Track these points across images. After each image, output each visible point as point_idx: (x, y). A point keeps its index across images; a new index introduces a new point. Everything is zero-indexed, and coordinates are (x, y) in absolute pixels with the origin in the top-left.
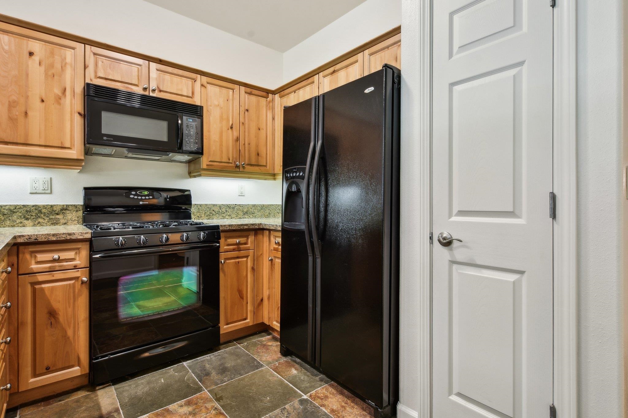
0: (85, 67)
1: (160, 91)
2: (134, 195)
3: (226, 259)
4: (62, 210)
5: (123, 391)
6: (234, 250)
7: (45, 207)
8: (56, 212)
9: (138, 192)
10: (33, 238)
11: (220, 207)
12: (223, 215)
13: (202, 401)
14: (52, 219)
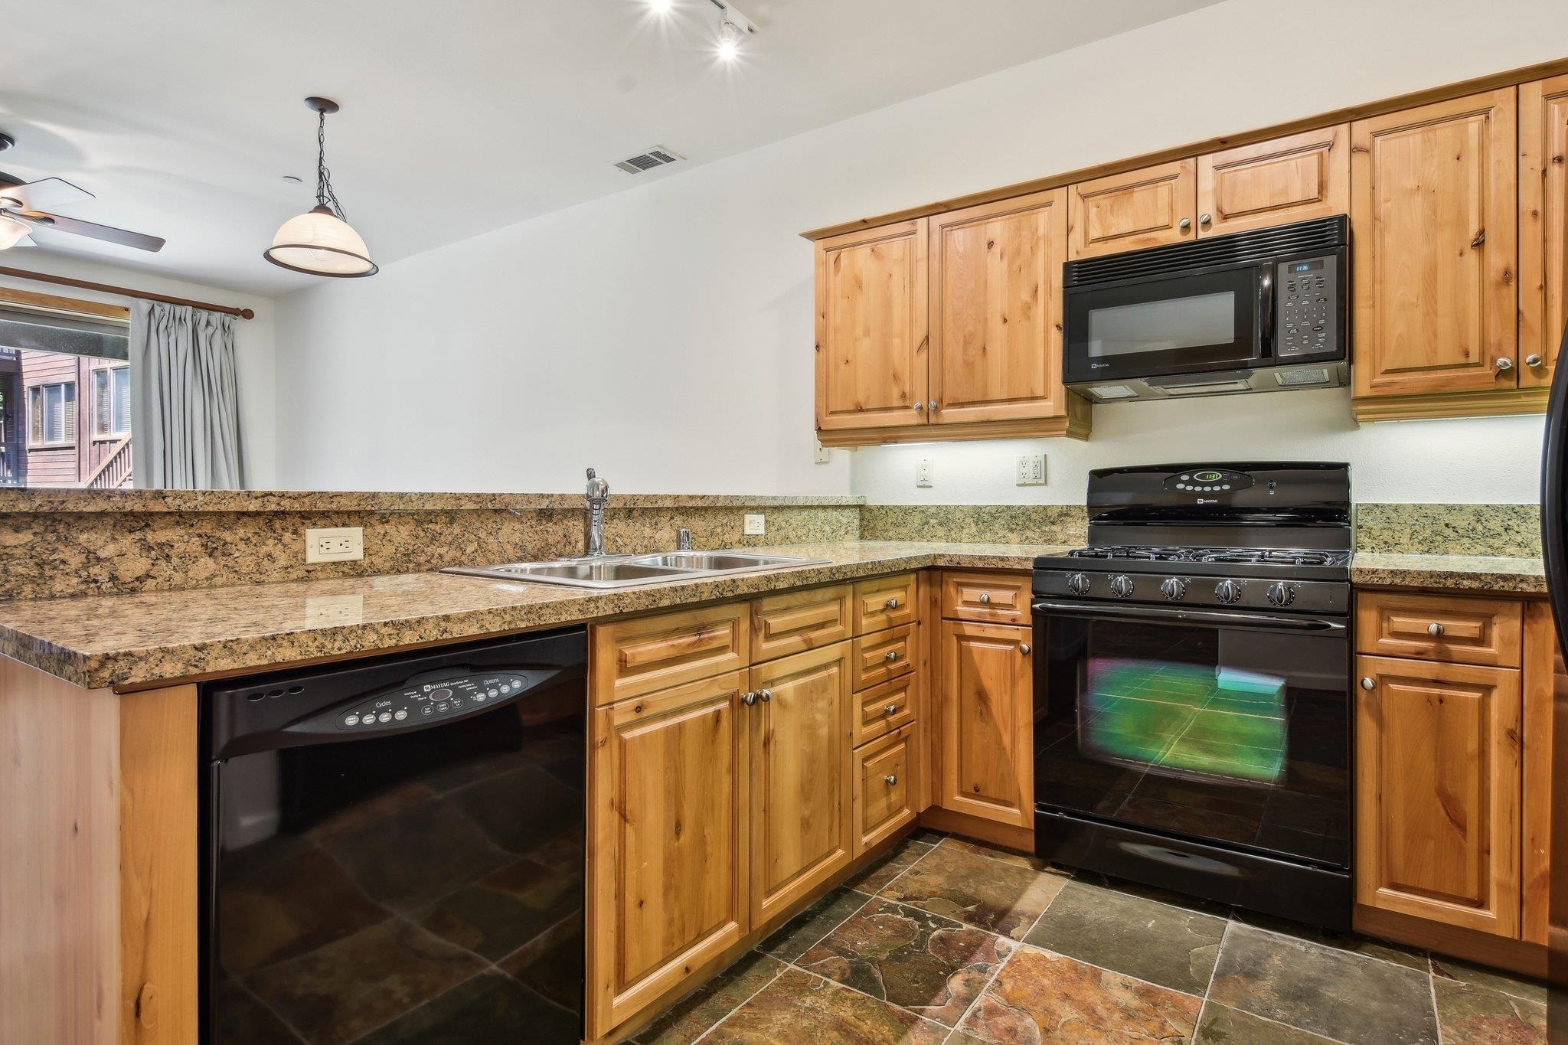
0: (1069, 230)
1: (1226, 218)
2: (1187, 483)
3: (1383, 679)
4: (1060, 515)
5: (1072, 897)
6: (1418, 653)
7: (1036, 509)
8: (1052, 519)
9: (1195, 477)
10: (956, 560)
11: (1478, 513)
12: (1491, 541)
13: (1172, 1009)
14: (1045, 531)
